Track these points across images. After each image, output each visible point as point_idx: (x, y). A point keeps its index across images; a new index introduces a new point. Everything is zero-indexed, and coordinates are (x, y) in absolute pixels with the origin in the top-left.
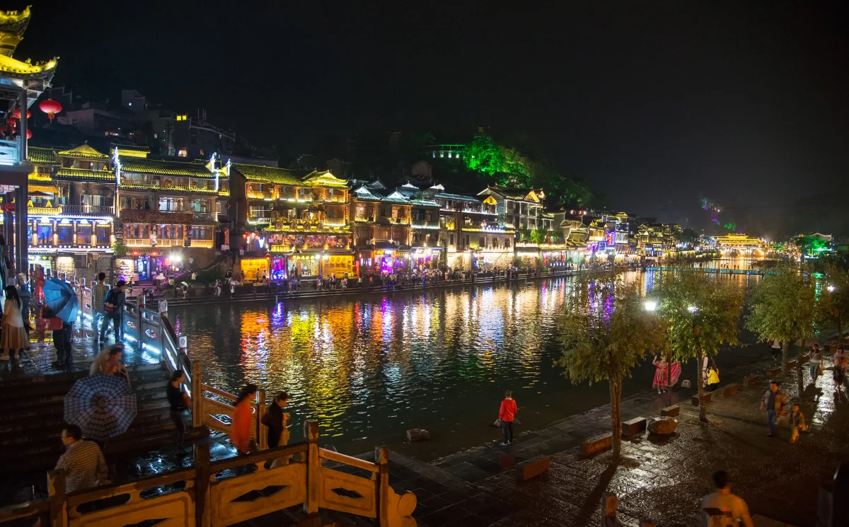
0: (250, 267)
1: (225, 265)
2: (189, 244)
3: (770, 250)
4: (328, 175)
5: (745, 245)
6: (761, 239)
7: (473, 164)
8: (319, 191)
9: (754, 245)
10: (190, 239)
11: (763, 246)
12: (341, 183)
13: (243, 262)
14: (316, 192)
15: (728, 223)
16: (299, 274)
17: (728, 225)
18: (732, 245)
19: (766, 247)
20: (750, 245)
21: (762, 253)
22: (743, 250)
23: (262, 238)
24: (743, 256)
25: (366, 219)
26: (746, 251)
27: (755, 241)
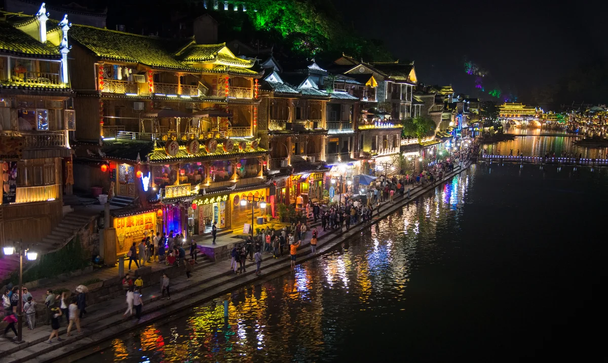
0: (128, 229)
1: (86, 233)
2: (13, 199)
3: (549, 121)
4: (225, 51)
5: (521, 116)
6: (538, 109)
7: (261, 21)
8: (215, 80)
9: (531, 116)
10: (13, 187)
11: (540, 117)
12: (243, 65)
13: (117, 222)
14: (210, 82)
15: (492, 90)
16: (200, 229)
17: (493, 92)
18: (508, 116)
19: (543, 117)
20: (527, 116)
21: (539, 124)
22: (519, 121)
23: (146, 175)
24: (519, 127)
25: (281, 125)
26: (523, 122)
27: (532, 111)
